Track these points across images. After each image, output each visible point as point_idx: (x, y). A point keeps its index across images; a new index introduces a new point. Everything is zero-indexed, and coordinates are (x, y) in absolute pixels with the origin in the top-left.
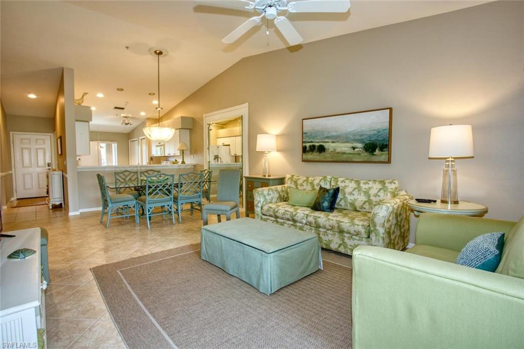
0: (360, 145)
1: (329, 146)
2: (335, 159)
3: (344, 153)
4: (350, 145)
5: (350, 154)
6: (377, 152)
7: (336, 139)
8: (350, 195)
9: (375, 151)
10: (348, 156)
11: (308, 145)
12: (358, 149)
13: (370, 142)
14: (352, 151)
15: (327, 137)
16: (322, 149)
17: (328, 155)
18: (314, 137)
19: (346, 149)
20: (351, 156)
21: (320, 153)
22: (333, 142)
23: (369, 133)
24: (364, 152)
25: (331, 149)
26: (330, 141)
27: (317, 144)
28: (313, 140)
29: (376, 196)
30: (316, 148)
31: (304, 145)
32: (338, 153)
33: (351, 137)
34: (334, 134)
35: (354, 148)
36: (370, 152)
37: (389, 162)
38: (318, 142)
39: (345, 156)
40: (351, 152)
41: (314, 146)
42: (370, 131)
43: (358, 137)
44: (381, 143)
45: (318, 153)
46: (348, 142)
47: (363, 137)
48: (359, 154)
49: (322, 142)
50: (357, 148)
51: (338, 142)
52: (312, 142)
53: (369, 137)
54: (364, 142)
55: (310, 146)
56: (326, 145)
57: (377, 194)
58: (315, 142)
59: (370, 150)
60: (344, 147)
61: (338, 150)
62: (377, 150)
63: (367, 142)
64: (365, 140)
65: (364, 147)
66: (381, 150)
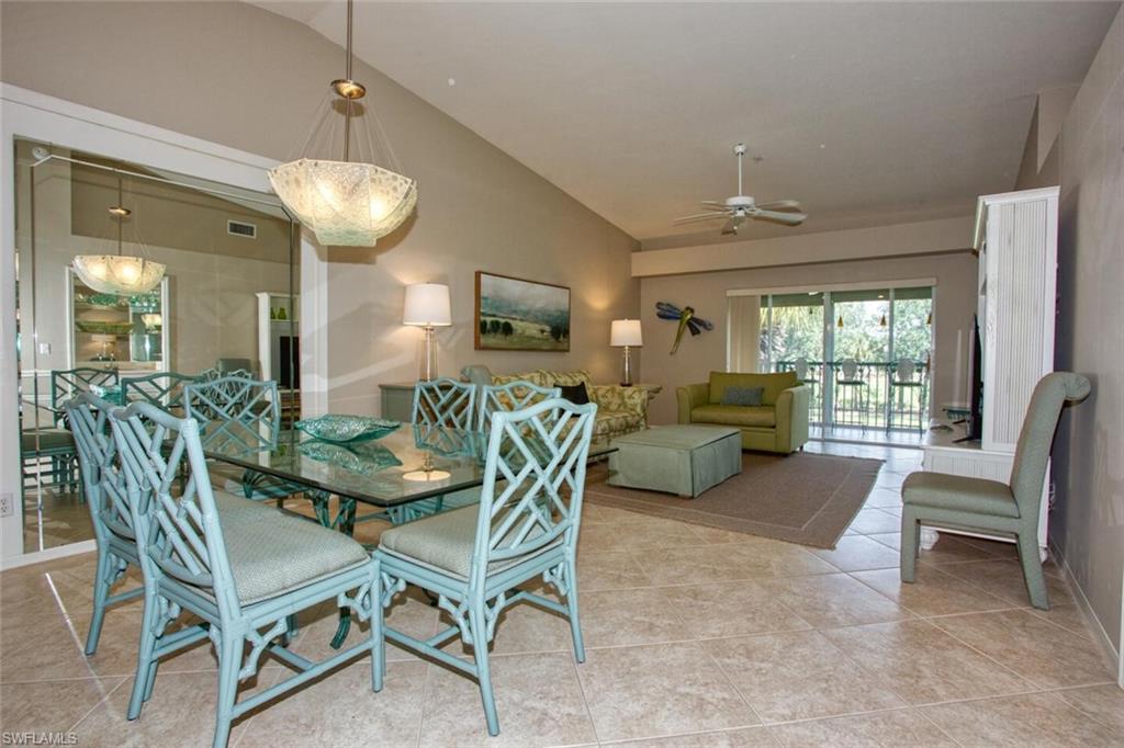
0: (547, 328)
1: (517, 325)
2: (525, 345)
3: (533, 338)
4: (538, 326)
5: (539, 339)
6: (561, 338)
7: (526, 316)
9: (559, 336)
10: (539, 342)
11: (489, 320)
12: (546, 334)
13: (555, 325)
14: (540, 335)
15: (515, 312)
16: (508, 329)
17: (518, 340)
18: (497, 308)
19: (535, 332)
21: (506, 334)
22: (521, 320)
23: (554, 314)
24: (552, 337)
25: (519, 331)
26: (518, 318)
27: (502, 321)
28: (495, 313)
30: (501, 326)
31: (482, 318)
32: (528, 337)
33: (539, 316)
34: (522, 308)
35: (543, 331)
36: (556, 339)
37: (568, 351)
38: (504, 318)
39: (535, 342)
40: (540, 337)
41: (497, 323)
42: (555, 311)
43: (546, 318)
44: (564, 327)
45: (503, 336)
46: (536, 322)
47: (550, 318)
48: (547, 340)
49: (508, 318)
50: (545, 332)
51: (526, 320)
52: (494, 316)
54: (550, 326)
55: (492, 322)
56: (514, 324)
58: (498, 317)
59: (556, 336)
60: (532, 329)
61: (528, 333)
62: (561, 336)
65: (551, 331)
66: (564, 337)
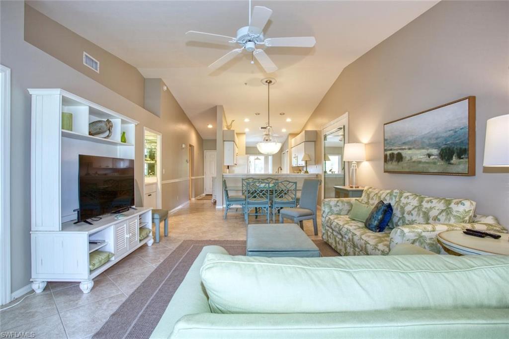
0: (435, 151)
1: (406, 153)
2: (411, 170)
3: (420, 162)
4: (425, 151)
5: (425, 163)
6: (454, 160)
7: (414, 144)
8: (409, 214)
9: (452, 158)
10: (425, 165)
11: (388, 153)
12: (433, 157)
13: (446, 146)
15: (404, 143)
16: (400, 158)
17: (405, 165)
18: (393, 144)
19: (421, 157)
20: (427, 165)
21: (398, 162)
22: (409, 149)
23: (444, 135)
24: (440, 159)
25: (408, 158)
26: (407, 148)
27: (396, 152)
28: (392, 148)
29: (435, 220)
30: (395, 156)
31: (385, 153)
32: (414, 162)
33: (426, 141)
34: (410, 139)
35: (429, 155)
36: (447, 161)
37: (469, 173)
38: (397, 150)
39: (421, 165)
40: (427, 161)
41: (393, 154)
42: (446, 132)
43: (433, 141)
44: (459, 147)
46: (423, 148)
47: (439, 141)
48: (435, 163)
49: (400, 149)
50: (433, 155)
51: (414, 148)
52: (391, 150)
53: (445, 140)
54: (439, 148)
55: (390, 154)
56: (404, 153)
57: (437, 217)
58: (394, 150)
59: (446, 158)
60: (419, 155)
61: (414, 159)
62: (454, 157)
63: (443, 147)
64: (440, 145)
65: (440, 153)
66: (459, 157)
